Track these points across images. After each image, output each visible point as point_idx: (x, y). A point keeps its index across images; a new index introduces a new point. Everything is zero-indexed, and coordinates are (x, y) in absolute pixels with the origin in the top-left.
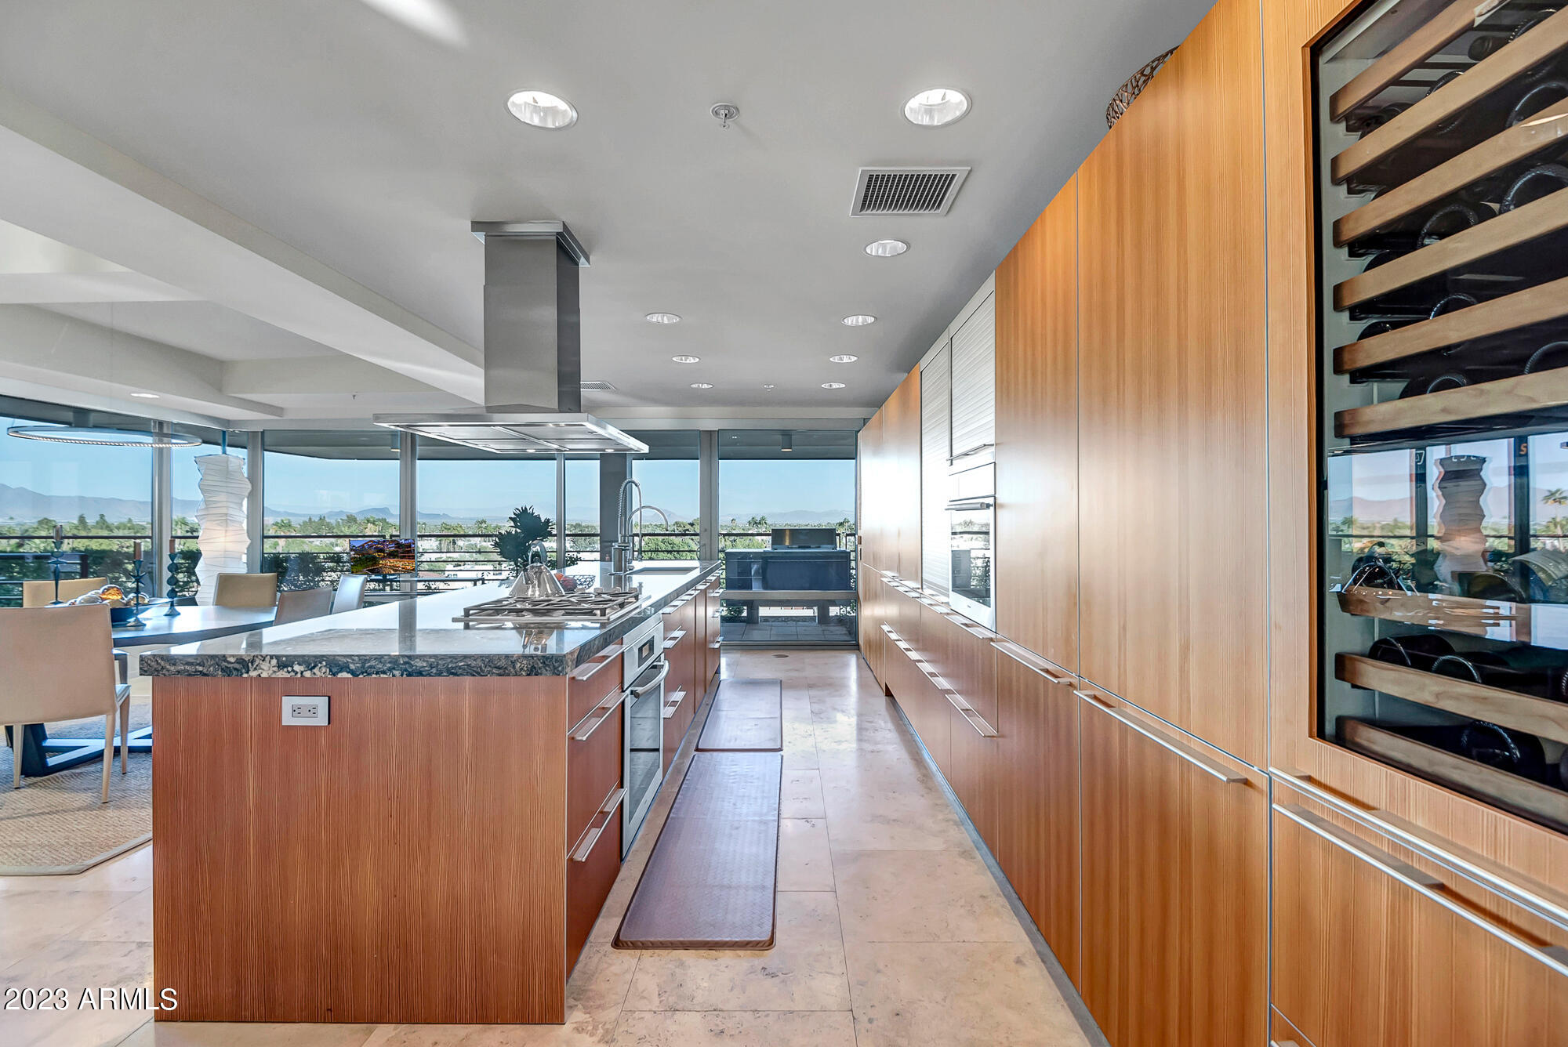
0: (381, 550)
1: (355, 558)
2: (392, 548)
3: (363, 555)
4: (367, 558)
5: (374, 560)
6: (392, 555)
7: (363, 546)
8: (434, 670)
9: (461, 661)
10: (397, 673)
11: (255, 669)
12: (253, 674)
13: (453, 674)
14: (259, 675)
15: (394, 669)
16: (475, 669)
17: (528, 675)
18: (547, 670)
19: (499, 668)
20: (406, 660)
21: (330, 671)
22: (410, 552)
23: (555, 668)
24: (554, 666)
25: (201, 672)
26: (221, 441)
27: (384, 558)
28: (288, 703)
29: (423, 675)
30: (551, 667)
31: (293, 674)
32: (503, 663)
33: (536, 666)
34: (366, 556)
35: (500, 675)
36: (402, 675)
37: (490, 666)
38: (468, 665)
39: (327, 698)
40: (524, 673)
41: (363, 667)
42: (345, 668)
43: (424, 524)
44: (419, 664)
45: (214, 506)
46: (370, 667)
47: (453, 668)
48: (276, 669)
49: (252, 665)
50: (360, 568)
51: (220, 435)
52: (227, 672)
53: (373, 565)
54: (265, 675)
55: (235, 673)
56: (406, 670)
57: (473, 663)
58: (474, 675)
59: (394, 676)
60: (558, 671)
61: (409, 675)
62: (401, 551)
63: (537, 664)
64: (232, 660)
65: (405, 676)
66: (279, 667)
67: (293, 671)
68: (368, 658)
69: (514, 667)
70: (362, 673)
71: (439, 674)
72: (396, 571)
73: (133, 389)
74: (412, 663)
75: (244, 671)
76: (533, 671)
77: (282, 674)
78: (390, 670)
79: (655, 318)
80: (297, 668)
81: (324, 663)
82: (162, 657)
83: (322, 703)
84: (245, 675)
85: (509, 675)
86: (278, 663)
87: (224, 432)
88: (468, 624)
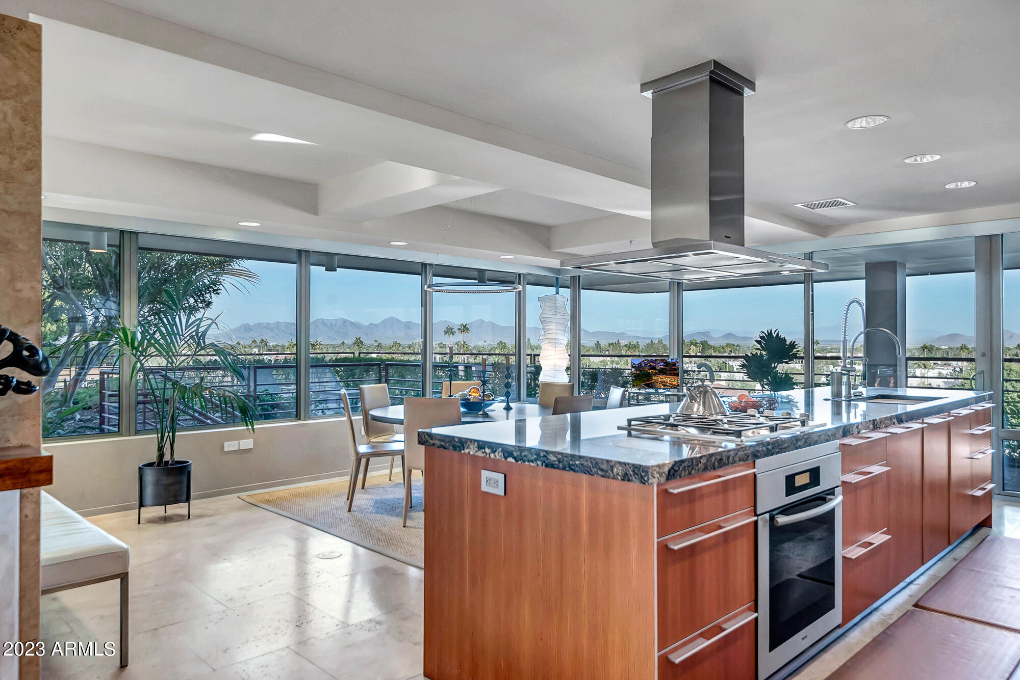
0: (654, 368)
1: (635, 373)
2: (661, 366)
3: (641, 371)
4: (644, 374)
5: (649, 376)
6: (662, 372)
7: (640, 363)
8: (561, 465)
9: (578, 460)
10: (539, 463)
11: (467, 448)
12: (467, 451)
13: (572, 469)
14: (469, 453)
15: (538, 459)
16: (586, 468)
17: (622, 480)
18: (636, 478)
19: (602, 470)
20: (545, 453)
21: (504, 455)
22: (675, 370)
23: (642, 477)
24: (641, 475)
25: (443, 446)
26: (555, 285)
27: (655, 374)
28: (485, 474)
29: (554, 468)
30: (639, 475)
31: (485, 454)
32: (604, 467)
33: (628, 473)
34: (643, 372)
35: (603, 476)
36: (542, 465)
37: (596, 467)
38: (582, 465)
39: (503, 475)
40: (619, 478)
41: (521, 455)
42: (510, 454)
43: (738, 345)
44: (552, 458)
45: (549, 332)
46: (525, 456)
47: (572, 465)
48: (477, 449)
49: (466, 444)
50: (639, 382)
51: (554, 281)
52: (455, 448)
53: (647, 381)
54: (471, 453)
55: (458, 449)
56: (545, 462)
57: (585, 463)
58: (585, 473)
59: (538, 465)
60: (644, 480)
61: (546, 466)
62: (668, 368)
63: (629, 472)
64: (457, 440)
65: (544, 466)
66: (478, 448)
67: (485, 452)
68: (523, 449)
69: (612, 472)
70: (520, 460)
71: (564, 469)
72: (664, 386)
73: (501, 253)
74: (548, 456)
75: (462, 448)
76: (626, 478)
77: (480, 454)
78: (536, 460)
79: (859, 124)
80: (488, 451)
81: (500, 449)
82: (427, 433)
83: (501, 477)
84: (463, 452)
85: (609, 477)
86: (478, 445)
87: (557, 278)
88: (630, 432)
